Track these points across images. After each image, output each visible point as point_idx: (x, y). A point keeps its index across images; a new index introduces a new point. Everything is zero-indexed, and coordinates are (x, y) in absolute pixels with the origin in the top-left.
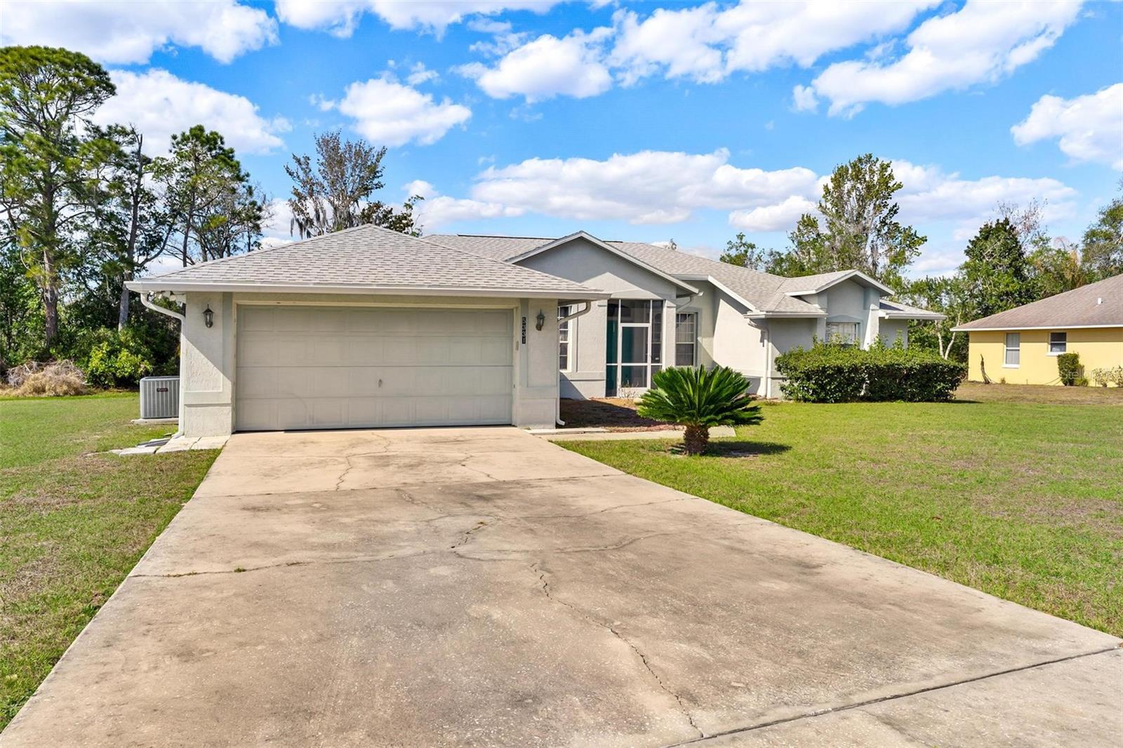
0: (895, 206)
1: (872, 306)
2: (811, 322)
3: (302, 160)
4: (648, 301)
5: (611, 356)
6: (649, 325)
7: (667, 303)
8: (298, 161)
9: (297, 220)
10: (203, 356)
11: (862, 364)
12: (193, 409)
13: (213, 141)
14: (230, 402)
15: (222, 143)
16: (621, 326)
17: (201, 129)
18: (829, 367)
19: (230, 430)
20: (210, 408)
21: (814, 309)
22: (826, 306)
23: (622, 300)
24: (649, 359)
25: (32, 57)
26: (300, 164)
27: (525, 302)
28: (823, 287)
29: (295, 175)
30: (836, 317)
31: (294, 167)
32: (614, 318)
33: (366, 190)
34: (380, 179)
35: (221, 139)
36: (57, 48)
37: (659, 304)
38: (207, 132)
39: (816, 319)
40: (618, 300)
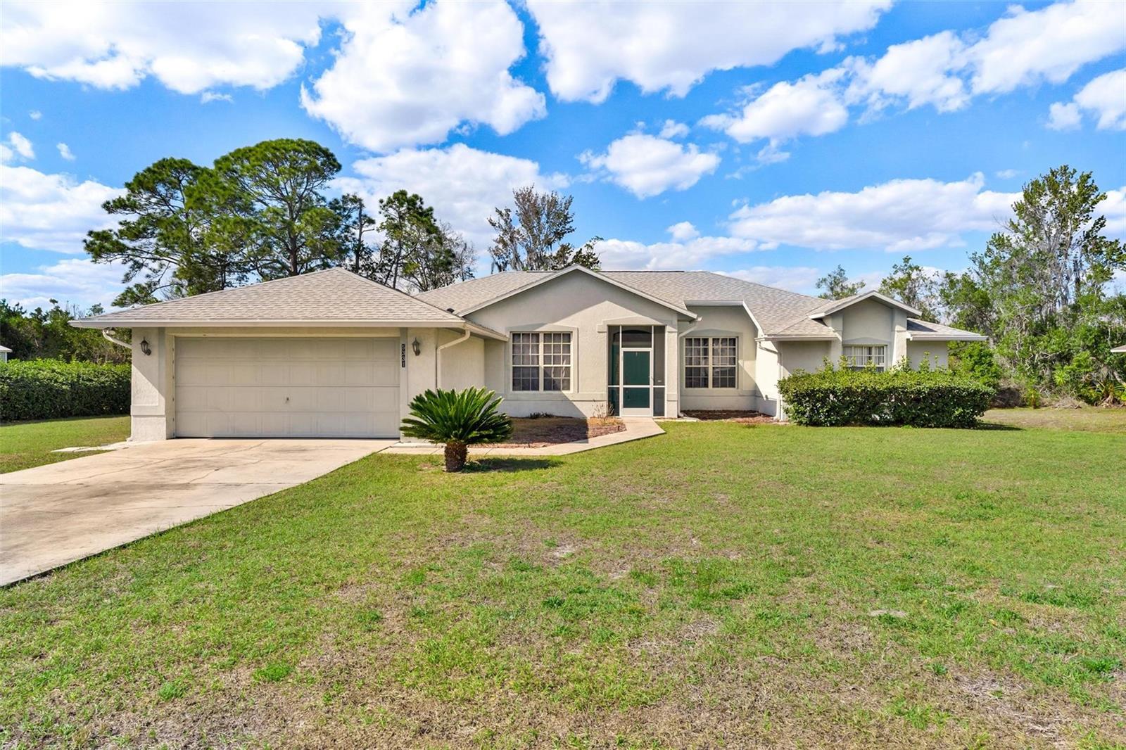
0: (1102, 218)
1: (898, 328)
2: (826, 344)
3: (504, 212)
4: (650, 327)
5: (613, 378)
6: (651, 350)
7: (668, 329)
8: (500, 213)
9: (497, 263)
10: (144, 378)
11: (858, 388)
12: (138, 419)
13: (413, 202)
14: (164, 414)
15: (422, 203)
16: (622, 350)
17: (403, 193)
18: (819, 391)
19: (165, 437)
20: (150, 418)
21: (828, 332)
22: (841, 329)
23: (623, 327)
24: (651, 381)
25: (273, 148)
26: (502, 216)
27: (404, 331)
28: (833, 308)
29: (497, 225)
30: (852, 340)
31: (496, 218)
32: (615, 344)
33: (559, 235)
34: (571, 224)
35: (421, 199)
36: (295, 139)
37: (660, 330)
38: (409, 195)
39: (830, 341)
40: (618, 326)
